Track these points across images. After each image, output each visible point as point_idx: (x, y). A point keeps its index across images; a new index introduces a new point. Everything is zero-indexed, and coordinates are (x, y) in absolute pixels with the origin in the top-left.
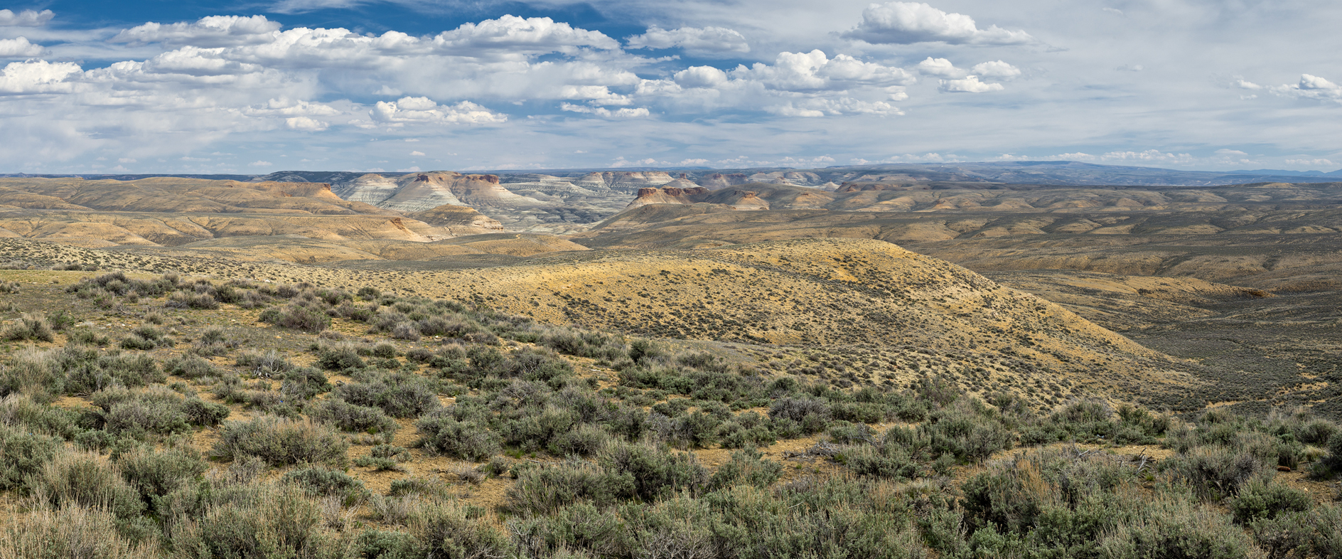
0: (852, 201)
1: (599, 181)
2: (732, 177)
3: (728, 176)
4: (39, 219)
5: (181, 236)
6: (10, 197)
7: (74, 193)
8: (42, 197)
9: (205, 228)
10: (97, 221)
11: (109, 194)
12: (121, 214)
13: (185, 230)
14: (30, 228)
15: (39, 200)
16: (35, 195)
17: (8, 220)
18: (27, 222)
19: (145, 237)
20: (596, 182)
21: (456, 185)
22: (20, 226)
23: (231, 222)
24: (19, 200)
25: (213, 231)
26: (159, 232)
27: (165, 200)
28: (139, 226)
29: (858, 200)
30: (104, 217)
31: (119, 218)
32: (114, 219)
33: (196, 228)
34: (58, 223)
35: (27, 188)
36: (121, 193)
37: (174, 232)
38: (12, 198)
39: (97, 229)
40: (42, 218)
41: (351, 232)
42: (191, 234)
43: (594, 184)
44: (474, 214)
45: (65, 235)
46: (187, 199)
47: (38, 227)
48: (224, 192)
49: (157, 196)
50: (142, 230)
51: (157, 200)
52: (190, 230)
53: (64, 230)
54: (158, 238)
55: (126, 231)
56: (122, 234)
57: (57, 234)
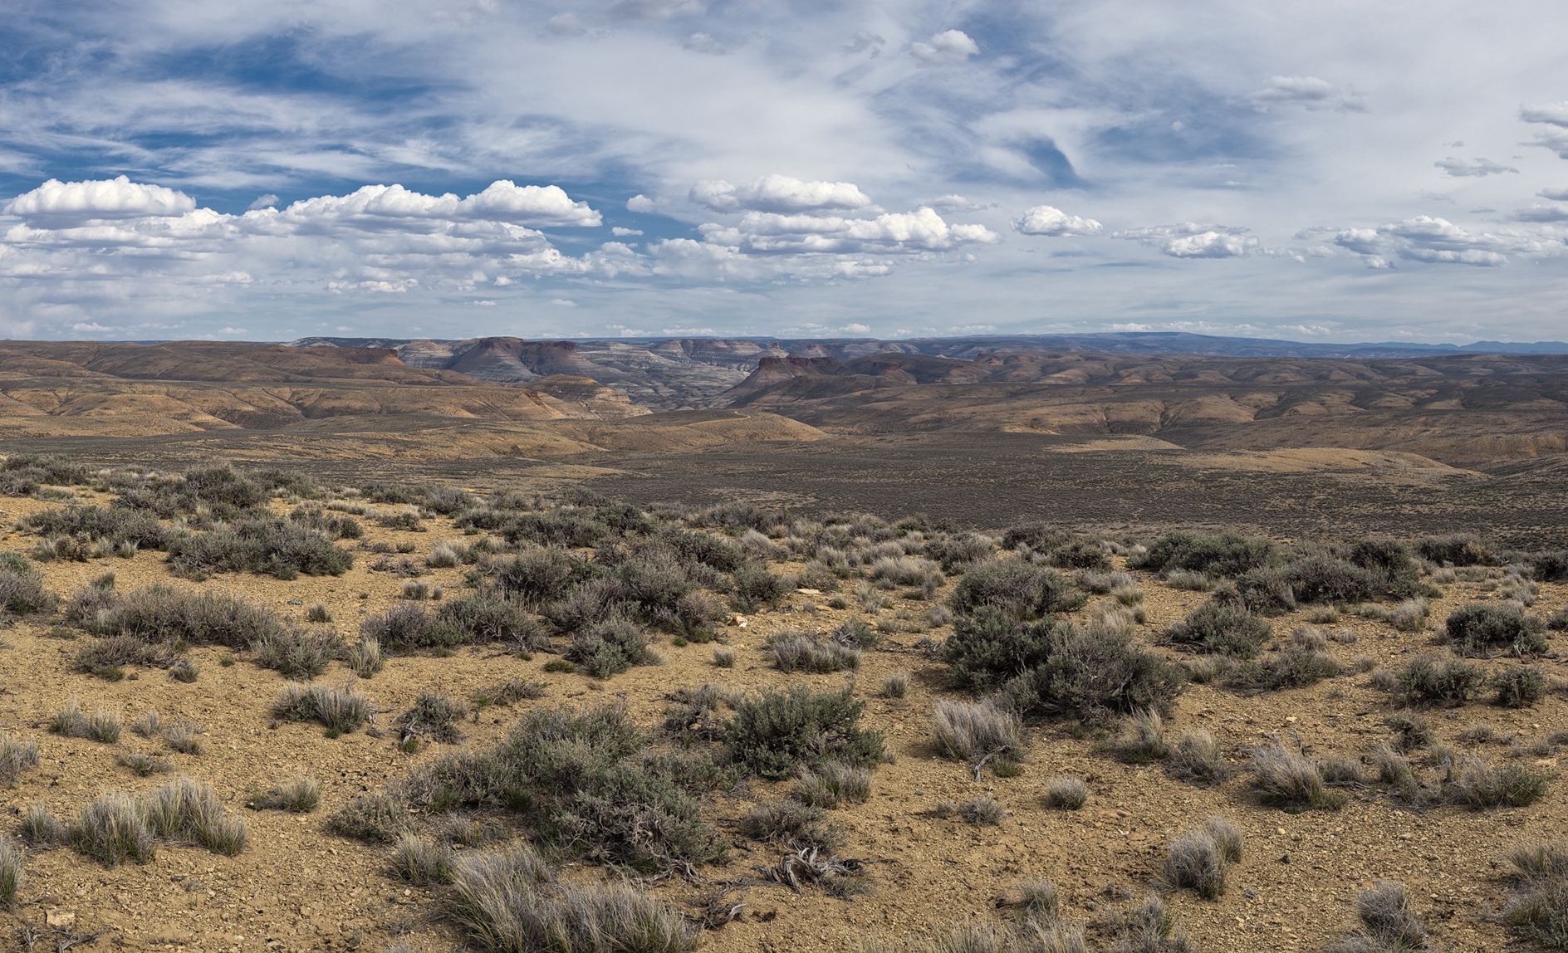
0: (1015, 373)
1: (678, 350)
2: (828, 347)
3: (824, 347)
4: (66, 389)
5: (260, 413)
6: (15, 362)
7: (91, 358)
8: (54, 362)
9: (287, 402)
10: (144, 393)
11: (136, 359)
12: (173, 384)
13: (264, 405)
14: (56, 402)
15: (52, 367)
16: (43, 361)
17: (25, 391)
18: (51, 394)
19: (213, 414)
20: (675, 351)
21: (526, 353)
22: (43, 400)
23: (321, 395)
24: (26, 367)
25: (299, 406)
26: (230, 408)
27: (210, 367)
28: (201, 399)
29: (1023, 373)
30: (152, 387)
31: (172, 389)
32: (165, 390)
33: (277, 403)
34: (94, 395)
35: (32, 352)
36: (151, 358)
37: (251, 409)
38: (17, 363)
39: (150, 403)
40: (71, 389)
41: (480, 409)
42: (272, 411)
43: (673, 353)
44: (594, 386)
45: (107, 412)
46: (238, 365)
47: (68, 400)
48: (275, 357)
49: (199, 362)
50: (206, 405)
51: (200, 366)
52: (271, 406)
53: (105, 405)
54: (229, 415)
55: (189, 406)
56: (185, 411)
57: (97, 409)
